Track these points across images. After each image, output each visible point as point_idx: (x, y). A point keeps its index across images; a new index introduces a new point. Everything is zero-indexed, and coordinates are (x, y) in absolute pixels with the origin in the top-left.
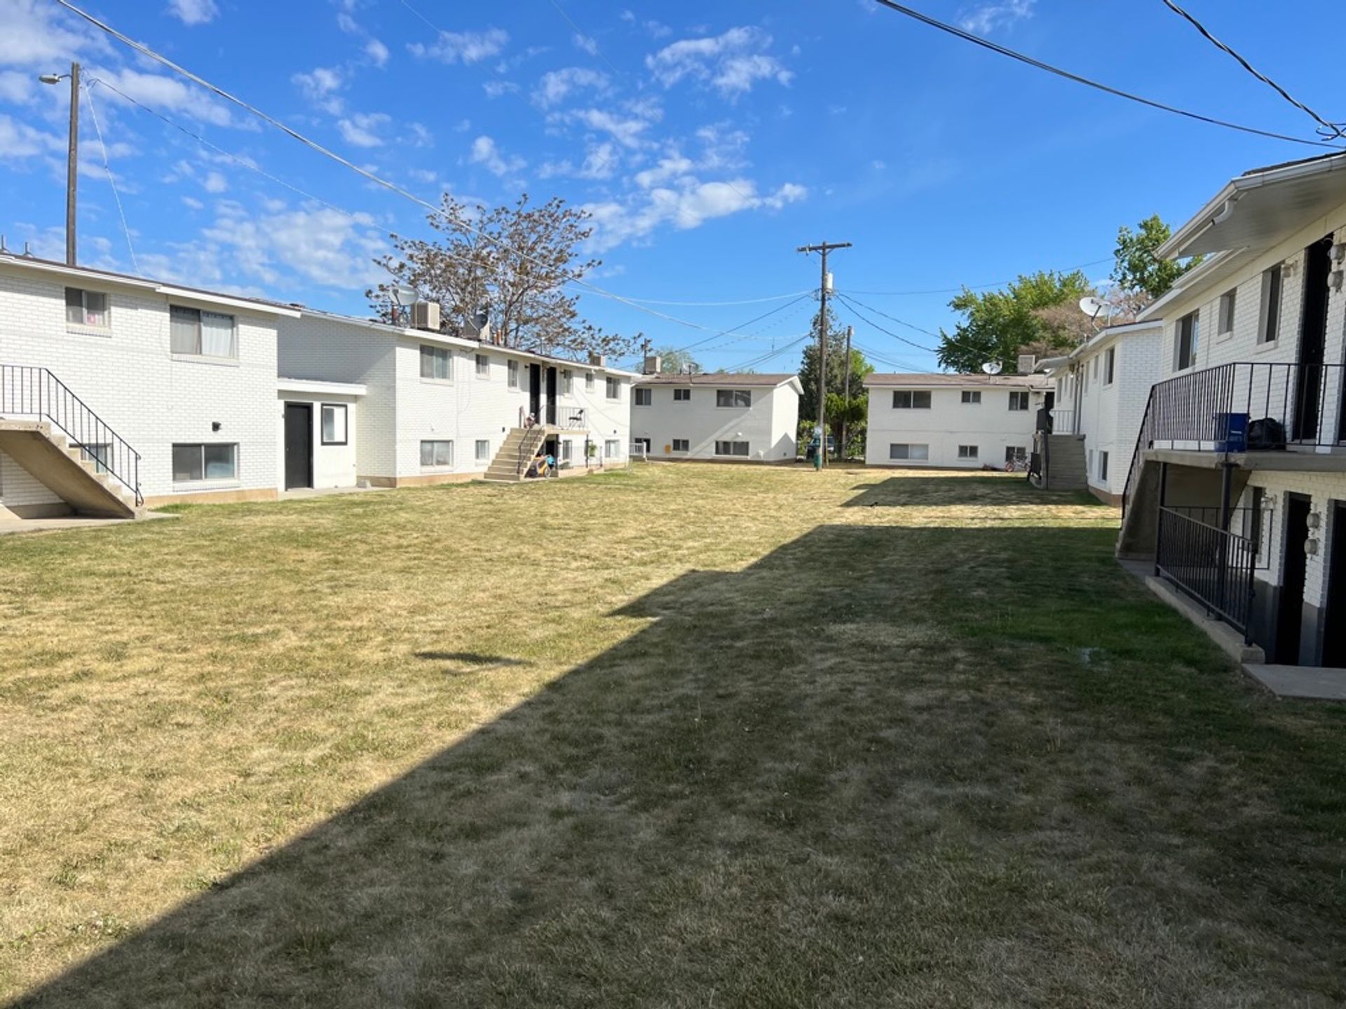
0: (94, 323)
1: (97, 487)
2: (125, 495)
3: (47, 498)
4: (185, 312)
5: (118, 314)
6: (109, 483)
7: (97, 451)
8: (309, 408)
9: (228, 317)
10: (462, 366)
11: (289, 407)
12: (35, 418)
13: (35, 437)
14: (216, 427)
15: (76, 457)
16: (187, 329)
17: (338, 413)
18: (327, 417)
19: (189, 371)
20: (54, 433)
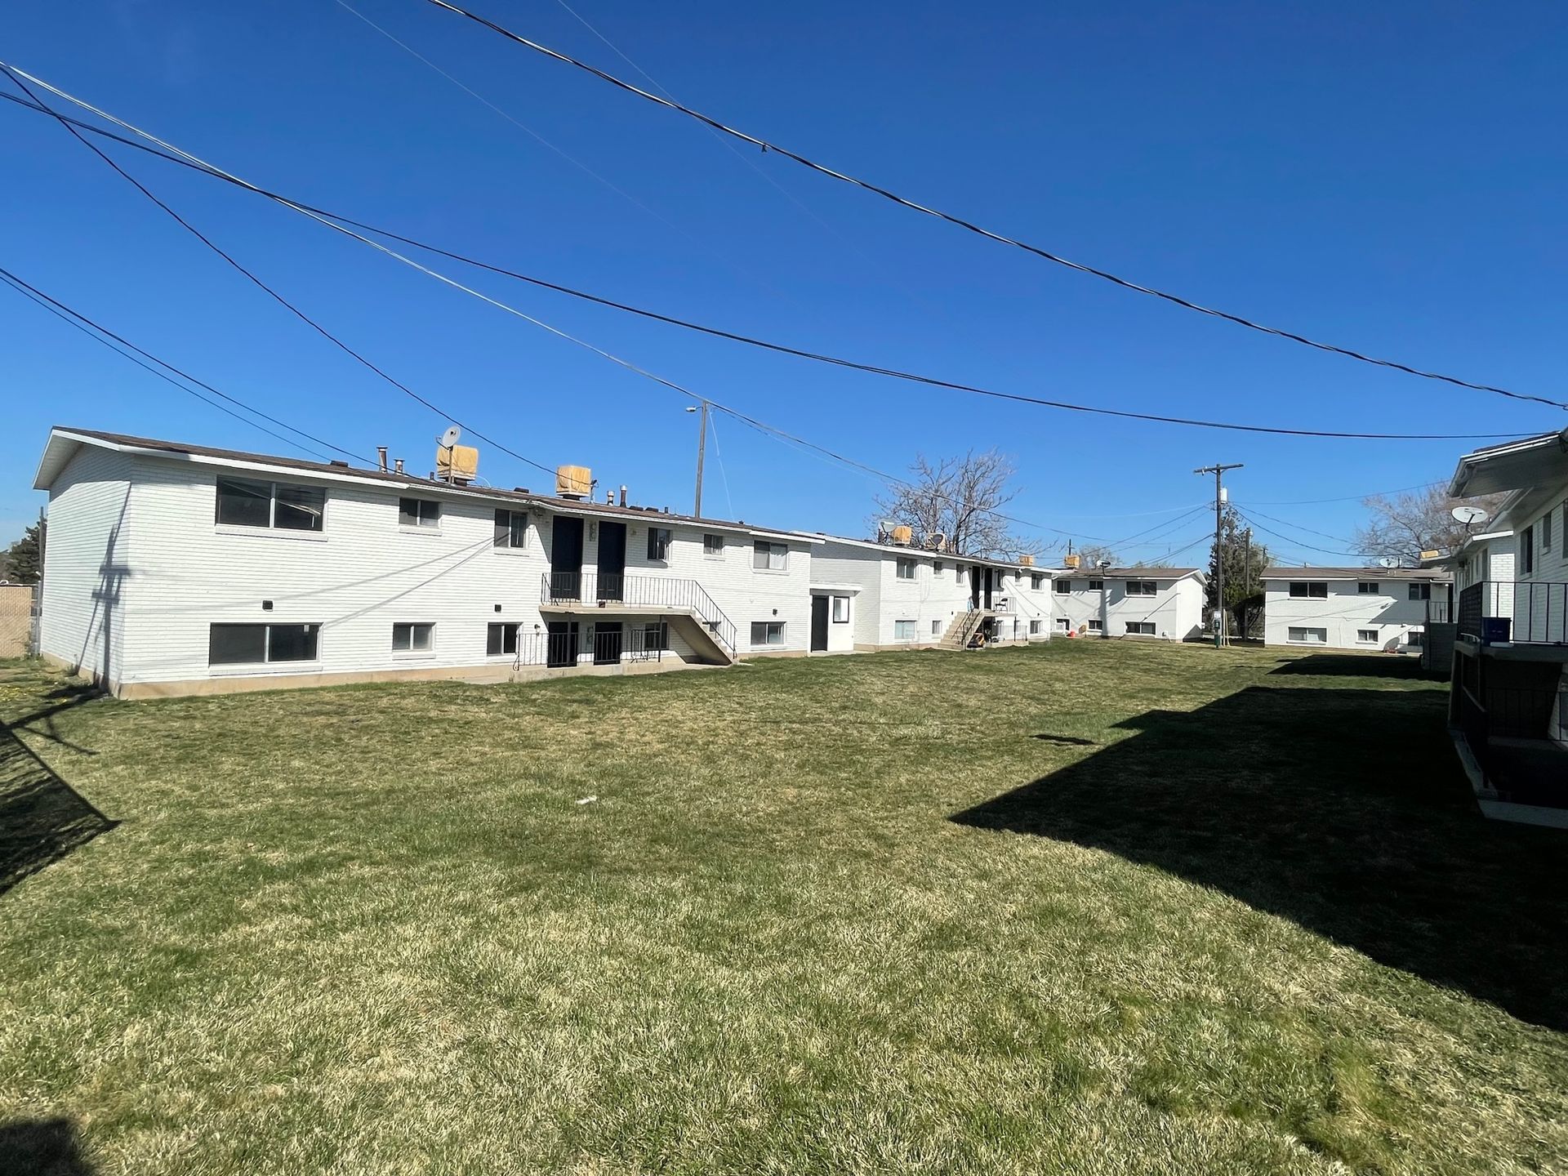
0: (716, 554)
1: (714, 647)
2: (728, 652)
3: (690, 653)
4: (763, 546)
5: (728, 550)
6: (722, 645)
7: (714, 626)
8: (826, 599)
9: (783, 547)
10: (924, 571)
11: (815, 598)
12: (689, 608)
13: (688, 619)
14: (775, 612)
15: (707, 629)
16: (762, 556)
17: (844, 602)
18: (837, 605)
19: (763, 579)
20: (697, 616)
